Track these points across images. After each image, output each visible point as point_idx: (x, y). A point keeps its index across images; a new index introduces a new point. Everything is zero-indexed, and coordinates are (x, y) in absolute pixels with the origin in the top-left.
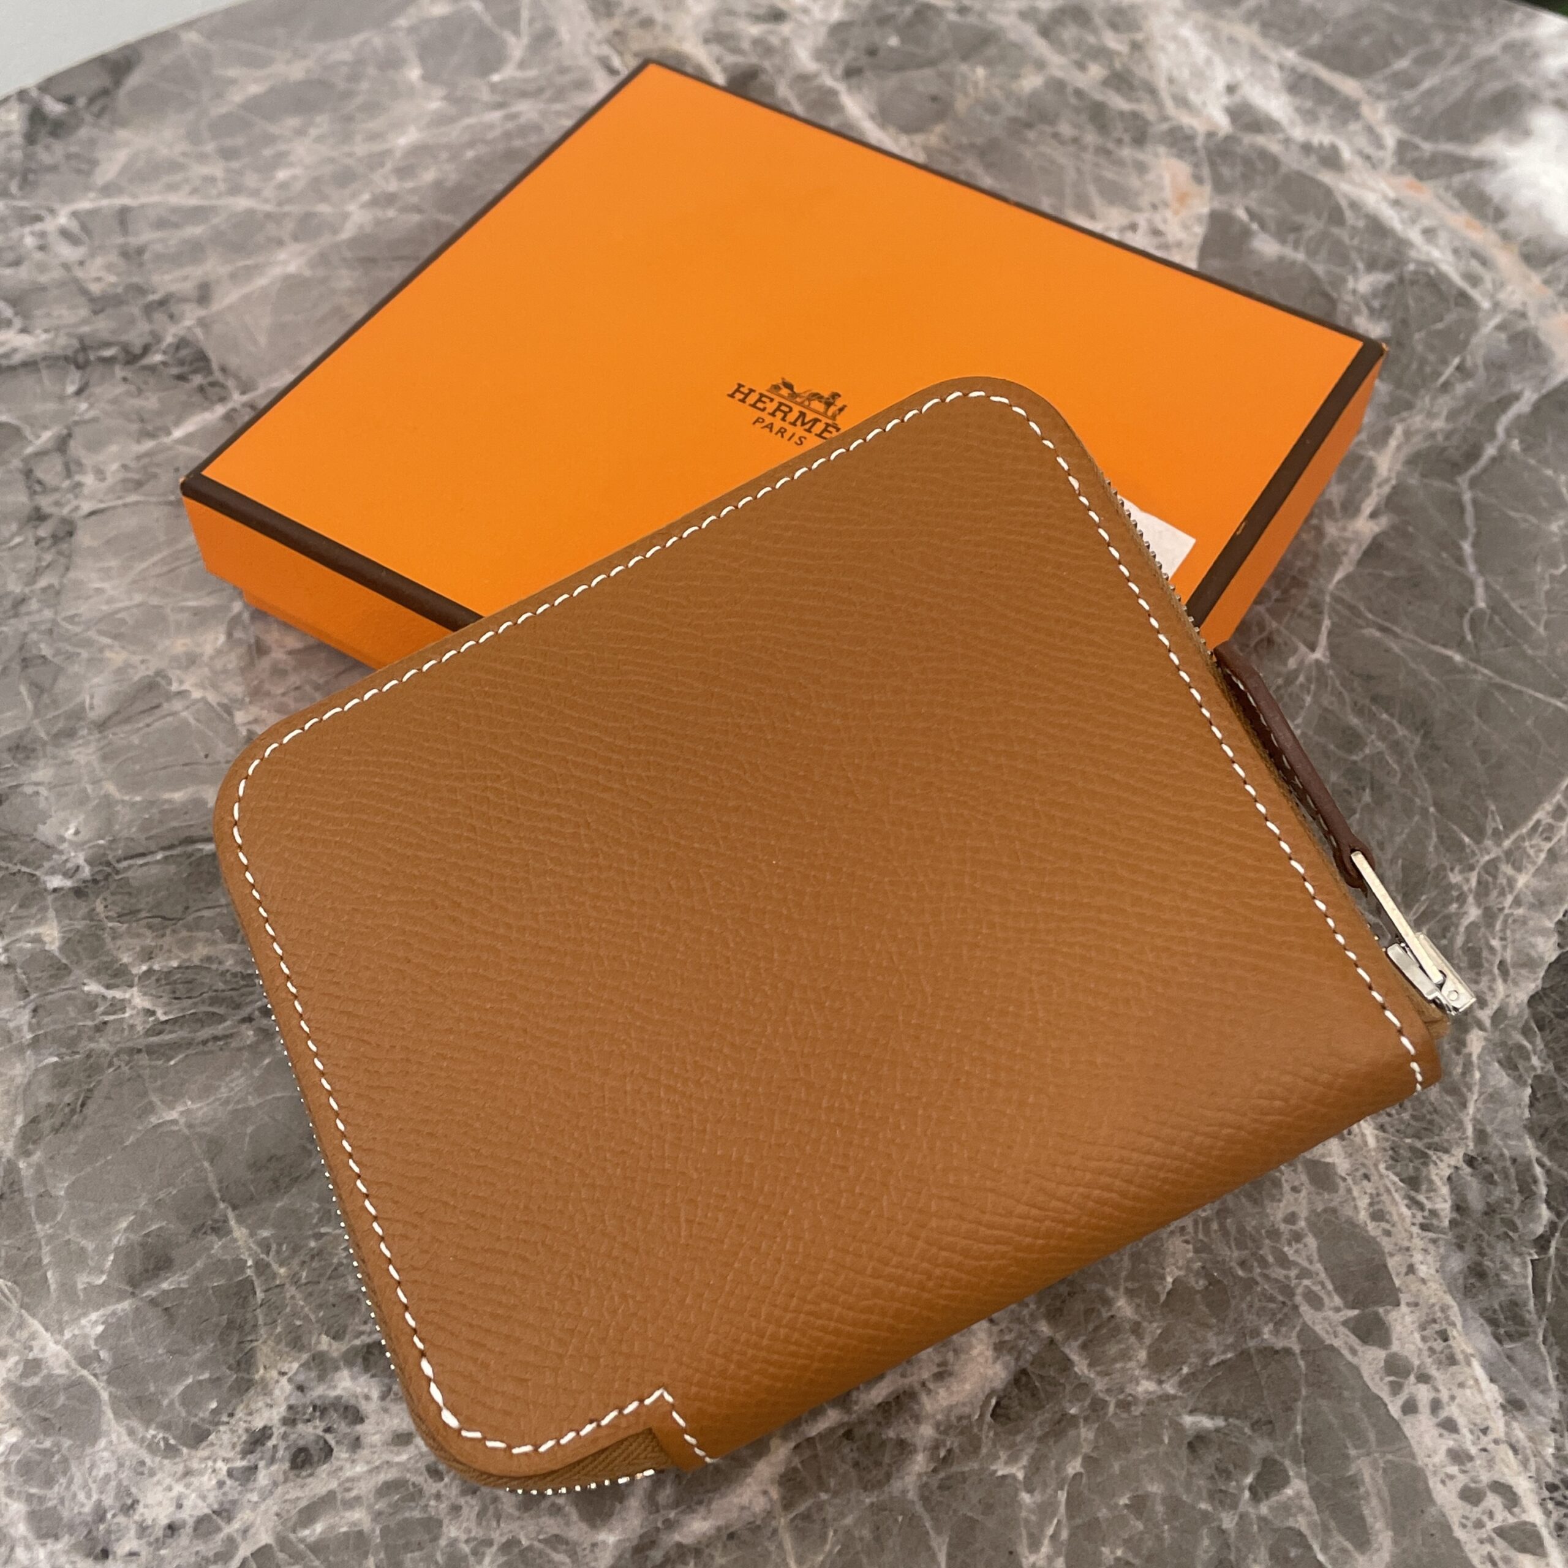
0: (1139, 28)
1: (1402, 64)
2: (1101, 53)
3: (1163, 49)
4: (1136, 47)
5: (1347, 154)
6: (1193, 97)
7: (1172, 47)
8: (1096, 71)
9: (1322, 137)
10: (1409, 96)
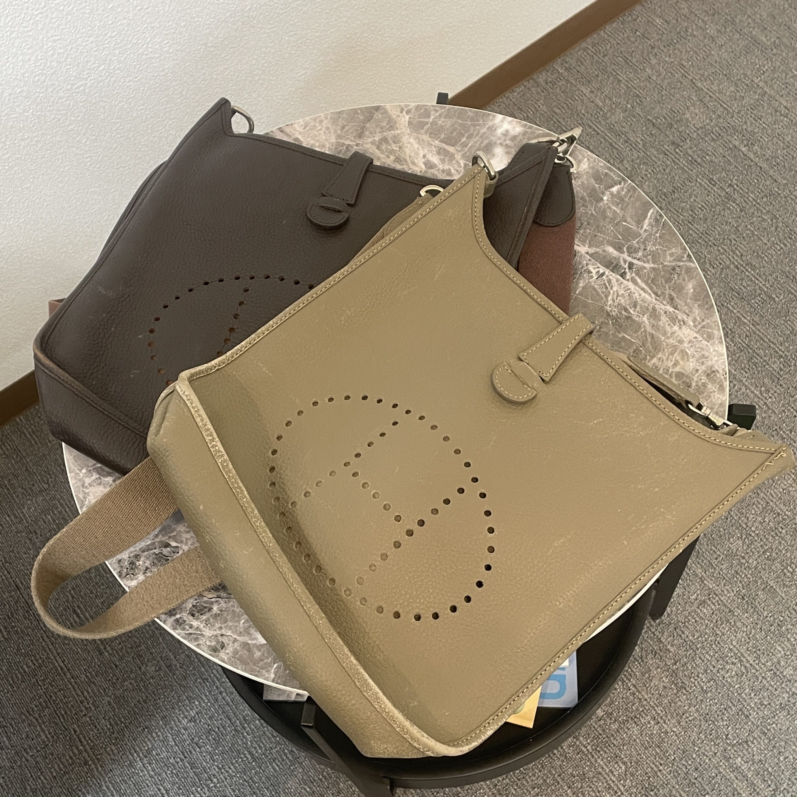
0: (401, 142)
1: (464, 139)
2: (392, 152)
3: (407, 146)
4: (400, 148)
5: (453, 171)
6: (416, 161)
7: (409, 145)
8: (392, 158)
9: (446, 167)
10: (466, 149)
